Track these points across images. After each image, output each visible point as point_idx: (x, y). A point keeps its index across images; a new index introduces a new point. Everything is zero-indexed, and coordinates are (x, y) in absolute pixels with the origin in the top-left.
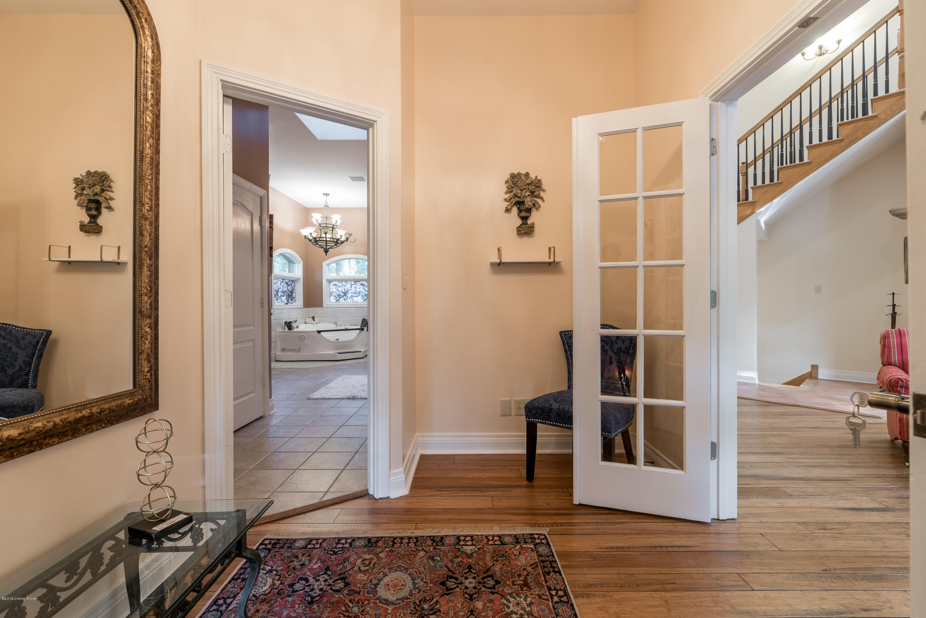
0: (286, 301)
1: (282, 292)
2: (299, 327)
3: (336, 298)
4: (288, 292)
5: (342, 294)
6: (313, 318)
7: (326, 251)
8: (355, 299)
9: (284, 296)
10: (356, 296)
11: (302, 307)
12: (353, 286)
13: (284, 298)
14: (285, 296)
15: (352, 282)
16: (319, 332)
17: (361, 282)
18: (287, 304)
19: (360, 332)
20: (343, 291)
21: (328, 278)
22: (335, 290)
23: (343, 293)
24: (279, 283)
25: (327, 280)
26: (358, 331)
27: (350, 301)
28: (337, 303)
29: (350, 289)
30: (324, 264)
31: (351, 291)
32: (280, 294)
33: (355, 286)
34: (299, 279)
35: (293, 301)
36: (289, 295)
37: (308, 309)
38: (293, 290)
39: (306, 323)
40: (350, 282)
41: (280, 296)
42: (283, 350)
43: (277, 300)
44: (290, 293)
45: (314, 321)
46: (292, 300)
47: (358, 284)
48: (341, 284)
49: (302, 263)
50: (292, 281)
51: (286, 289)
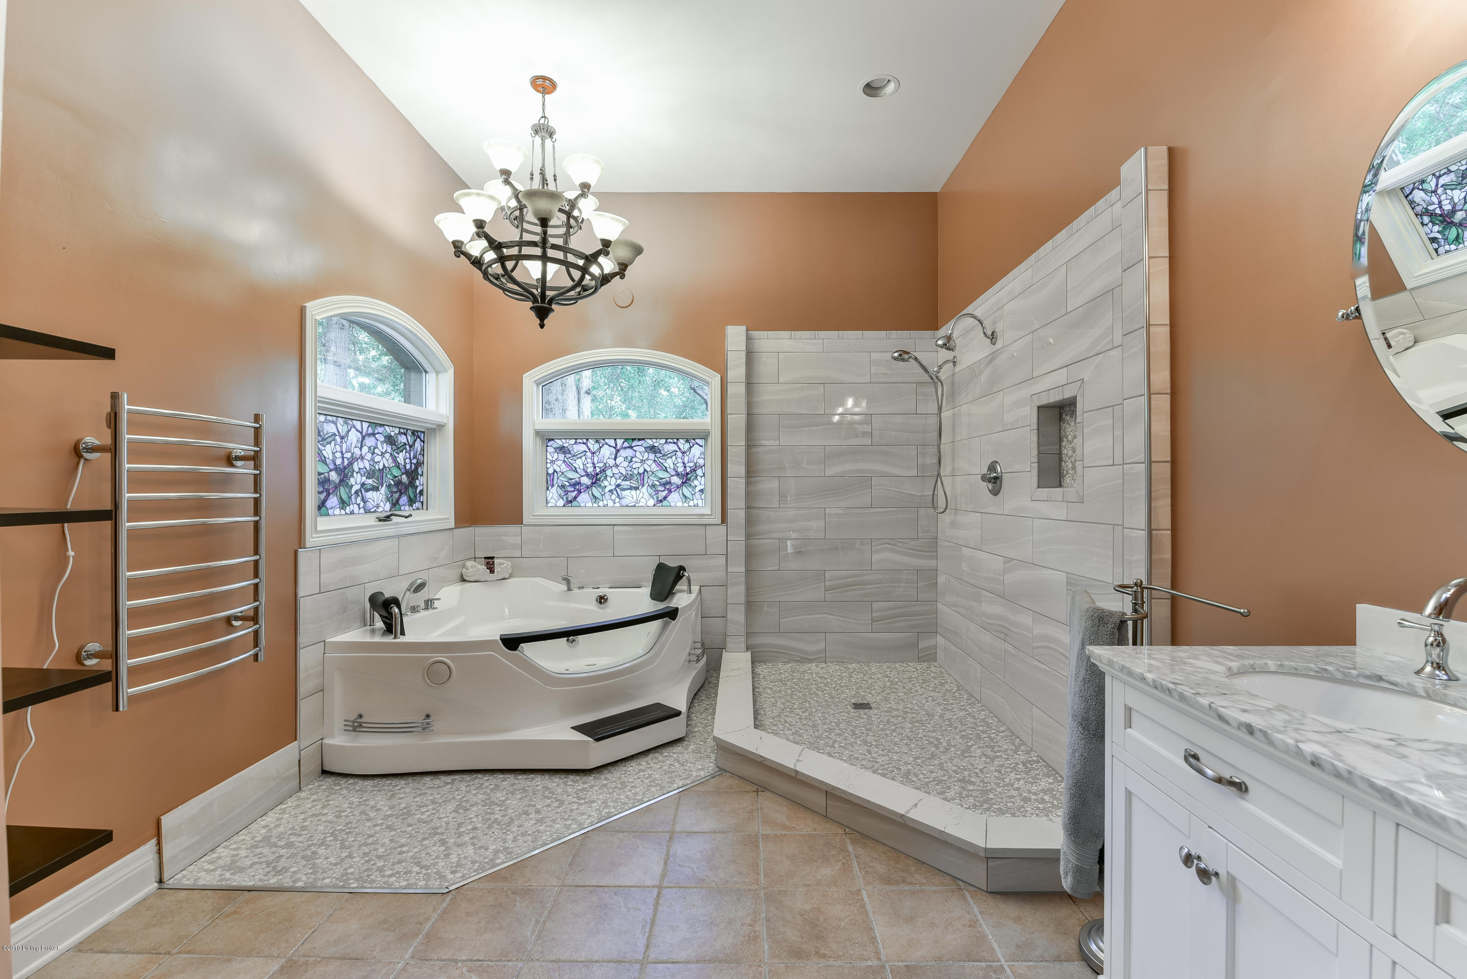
0: (388, 506)
1: (370, 474)
2: (436, 604)
3: (567, 493)
4: (396, 472)
5: (586, 481)
6: (490, 563)
7: (542, 313)
8: (629, 496)
9: (376, 489)
10: (631, 488)
11: (452, 524)
12: (623, 453)
13: (378, 498)
14: (383, 490)
15: (620, 442)
16: (512, 642)
17: (650, 442)
18: (387, 518)
19: (665, 627)
20: (590, 470)
21: (538, 427)
22: (564, 468)
23: (587, 475)
24: (354, 436)
25: (538, 433)
26: (656, 624)
27: (611, 503)
28: (569, 510)
29: (611, 462)
30: (529, 380)
31: (615, 471)
32: (356, 480)
33: (629, 453)
34: (441, 427)
35: (418, 505)
36: (399, 483)
37: (471, 530)
38: (419, 464)
39: (464, 580)
40: (612, 442)
41: (356, 487)
42: (357, 726)
43: (343, 504)
44: (404, 478)
45: (492, 571)
46: (411, 502)
47: (640, 448)
48: (584, 448)
49: (451, 372)
50: (414, 432)
51: (387, 461)
